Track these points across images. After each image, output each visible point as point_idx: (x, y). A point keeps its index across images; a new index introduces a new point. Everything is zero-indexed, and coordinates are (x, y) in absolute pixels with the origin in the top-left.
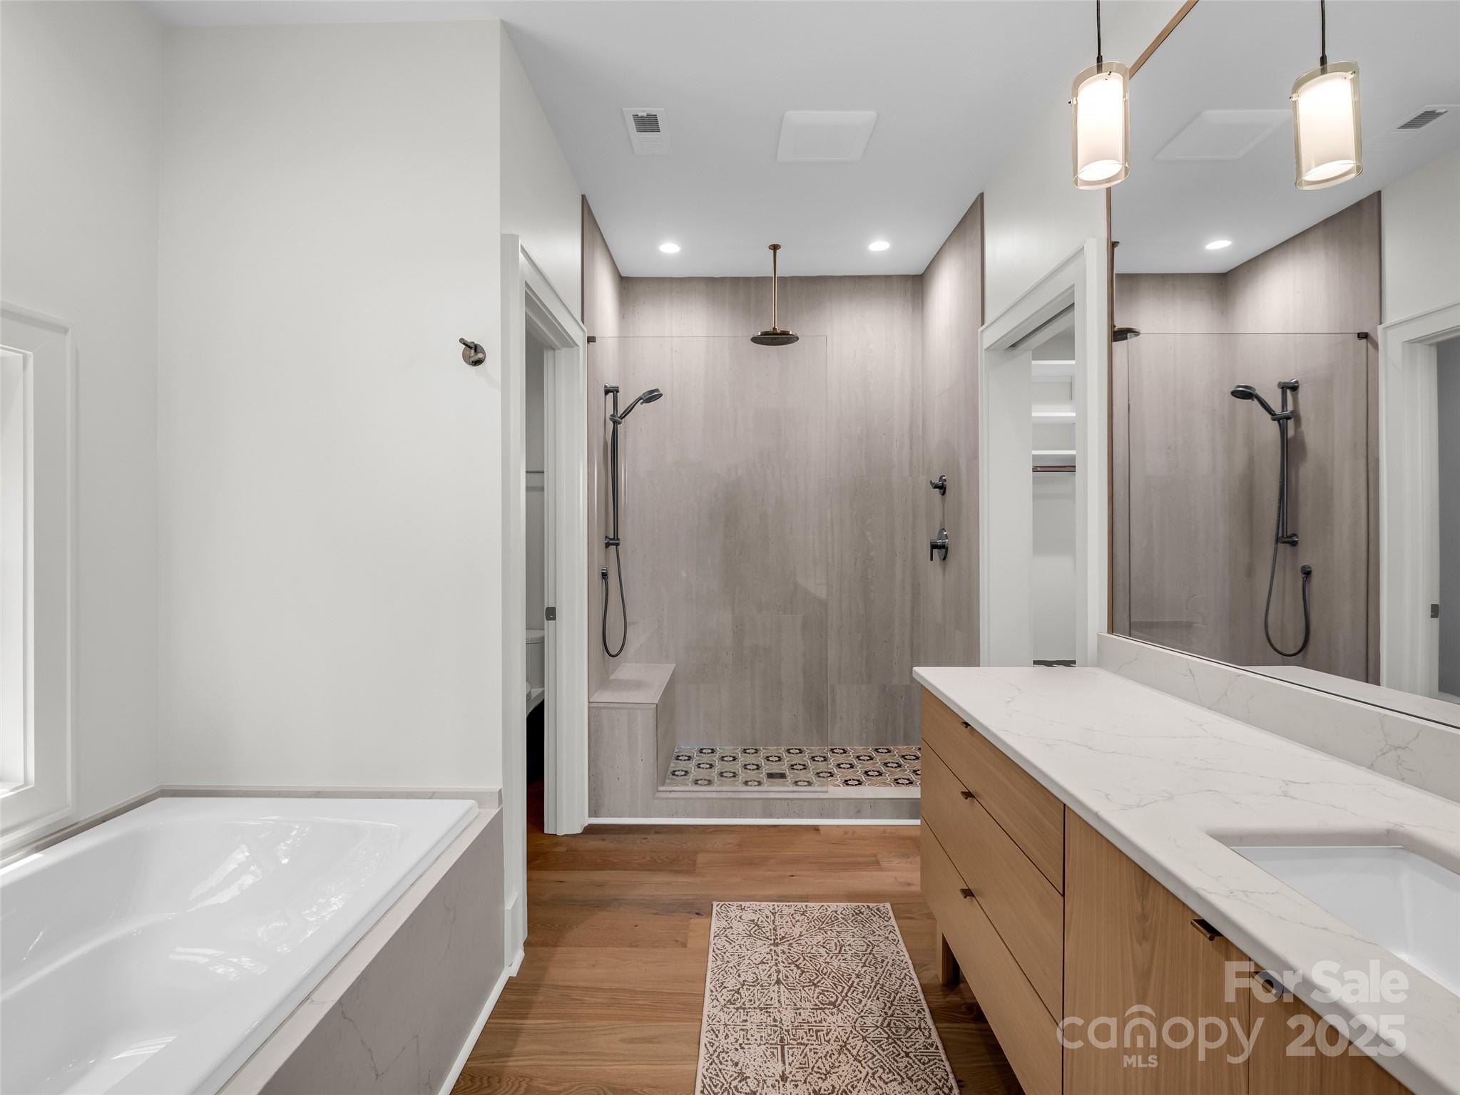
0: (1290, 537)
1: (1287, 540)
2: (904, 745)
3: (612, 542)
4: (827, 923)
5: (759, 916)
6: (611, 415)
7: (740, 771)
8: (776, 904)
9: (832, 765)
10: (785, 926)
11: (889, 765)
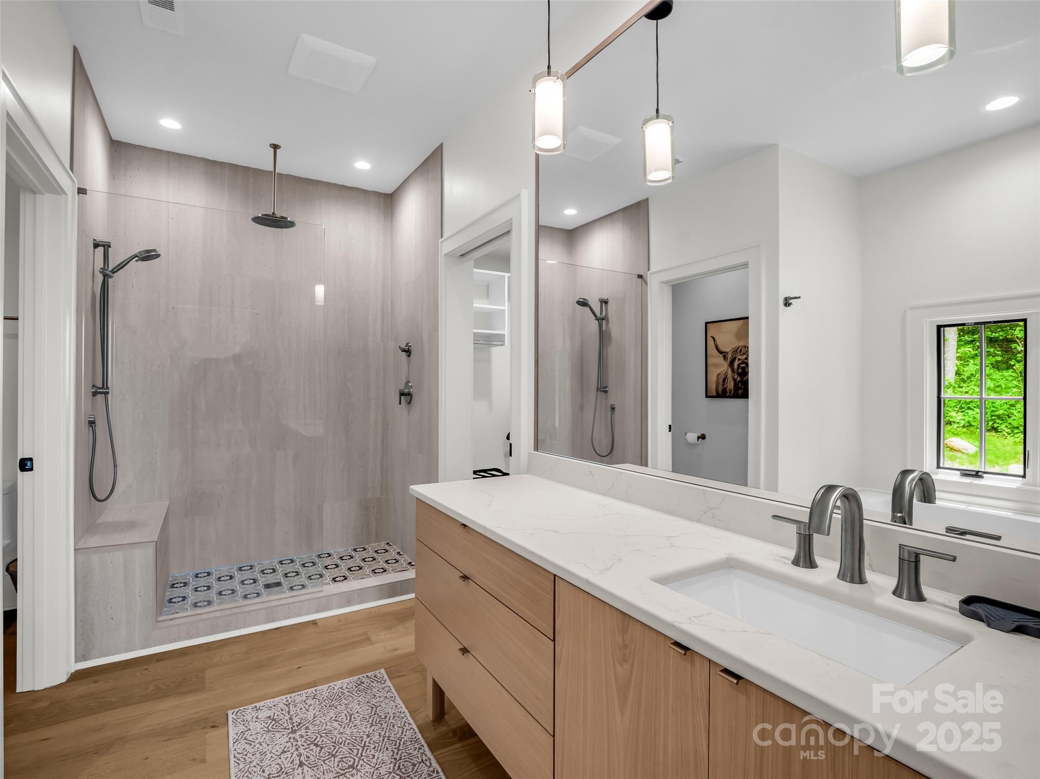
0: (604, 388)
1: (603, 390)
2: (375, 543)
3: (100, 390)
4: (336, 700)
5: (273, 711)
6: (101, 269)
7: (238, 587)
8: (288, 696)
9: (320, 568)
10: (299, 713)
11: (366, 560)
